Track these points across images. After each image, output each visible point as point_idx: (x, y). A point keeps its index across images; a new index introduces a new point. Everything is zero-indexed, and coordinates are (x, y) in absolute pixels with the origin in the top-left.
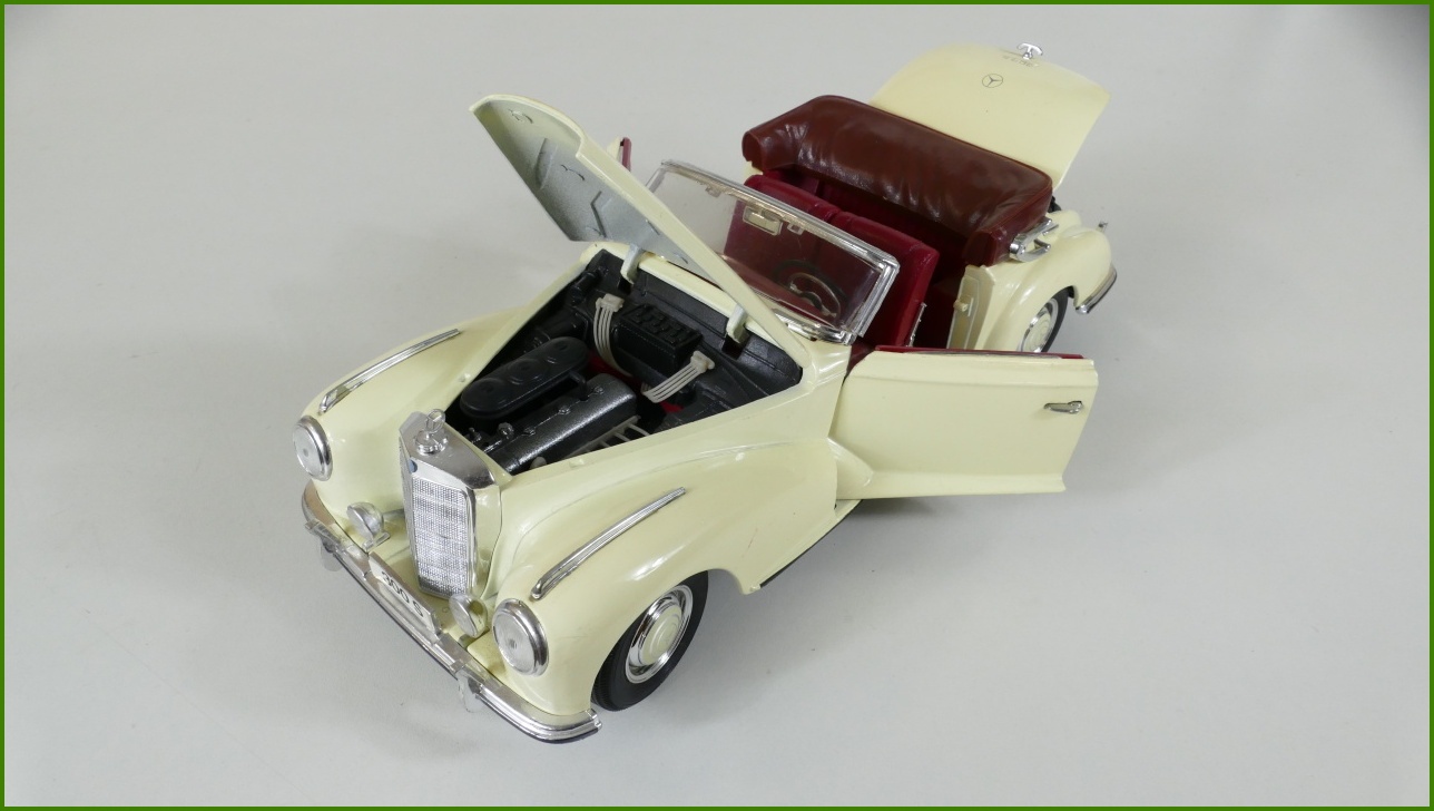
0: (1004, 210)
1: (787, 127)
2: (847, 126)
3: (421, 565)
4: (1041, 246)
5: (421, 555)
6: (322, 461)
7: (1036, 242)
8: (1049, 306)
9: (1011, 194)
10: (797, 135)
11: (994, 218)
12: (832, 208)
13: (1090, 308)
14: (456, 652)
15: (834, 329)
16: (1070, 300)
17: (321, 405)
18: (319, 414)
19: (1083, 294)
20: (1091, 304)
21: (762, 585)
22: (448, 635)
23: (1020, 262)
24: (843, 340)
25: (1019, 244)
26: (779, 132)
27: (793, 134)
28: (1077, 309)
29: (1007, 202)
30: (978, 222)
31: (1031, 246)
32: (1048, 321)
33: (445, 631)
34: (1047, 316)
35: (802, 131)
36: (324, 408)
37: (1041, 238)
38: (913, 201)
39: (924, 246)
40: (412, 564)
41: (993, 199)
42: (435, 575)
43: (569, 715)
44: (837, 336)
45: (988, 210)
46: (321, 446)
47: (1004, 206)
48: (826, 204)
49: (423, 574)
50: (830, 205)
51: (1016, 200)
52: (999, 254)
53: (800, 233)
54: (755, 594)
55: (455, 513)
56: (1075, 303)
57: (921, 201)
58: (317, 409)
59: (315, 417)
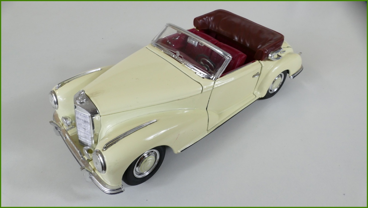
0: (268, 44)
1: (207, 17)
2: (225, 18)
3: (79, 137)
4: (279, 56)
5: (79, 134)
6: (55, 104)
7: (278, 55)
8: (281, 75)
9: (271, 40)
10: (210, 20)
11: (265, 46)
12: (217, 41)
13: (294, 77)
14: (86, 163)
15: (210, 75)
16: (288, 74)
17: (56, 87)
18: (56, 90)
19: (292, 72)
20: (294, 76)
21: (181, 151)
22: (84, 158)
23: (272, 61)
24: (212, 79)
25: (272, 54)
26: (204, 19)
27: (209, 20)
28: (290, 77)
29: (269, 42)
30: (260, 48)
31: (276, 56)
32: (280, 80)
33: (84, 157)
34: (280, 78)
35: (212, 19)
36: (57, 88)
37: (279, 54)
38: (242, 41)
39: (242, 53)
40: (77, 136)
41: (265, 41)
42: (83, 139)
43: (115, 186)
44: (211, 77)
45: (263, 44)
46: (55, 100)
47: (268, 43)
48: (215, 40)
49: (80, 139)
50: (216, 40)
51: (272, 41)
52: (265, 57)
53: (203, 45)
54: (178, 154)
55: (87, 122)
56: (289, 75)
57: (244, 41)
58: (55, 89)
59: (55, 91)
